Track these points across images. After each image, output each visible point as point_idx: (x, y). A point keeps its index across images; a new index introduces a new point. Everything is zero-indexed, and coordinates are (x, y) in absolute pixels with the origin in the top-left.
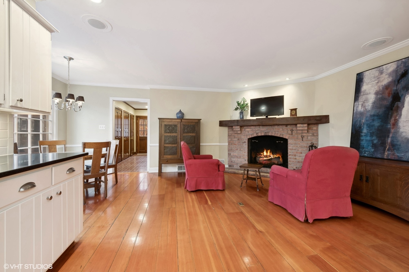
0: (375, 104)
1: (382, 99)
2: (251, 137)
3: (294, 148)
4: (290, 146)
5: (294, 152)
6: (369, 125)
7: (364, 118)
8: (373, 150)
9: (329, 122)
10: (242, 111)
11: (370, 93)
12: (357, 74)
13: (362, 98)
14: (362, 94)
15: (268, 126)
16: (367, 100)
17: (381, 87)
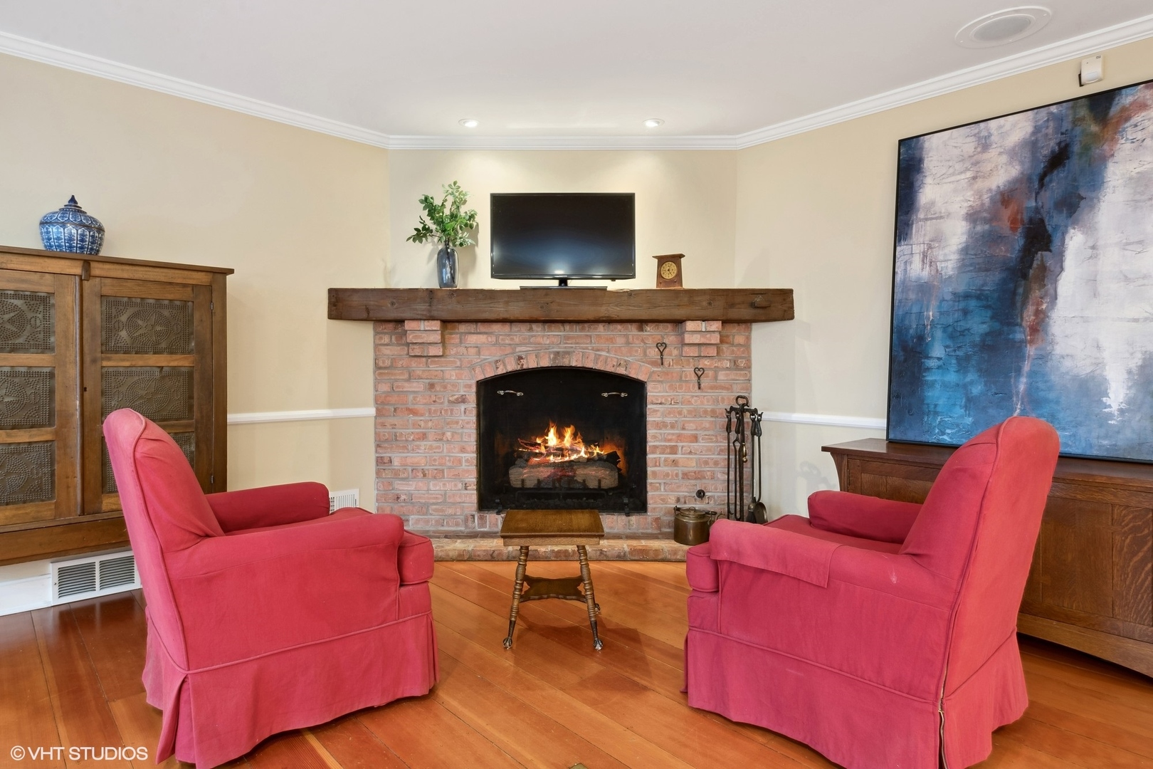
0: (967, 254)
1: (992, 238)
2: (490, 373)
3: (668, 420)
4: (656, 411)
5: (669, 434)
6: (950, 329)
7: (934, 303)
8: (969, 420)
9: (792, 318)
10: (447, 244)
11: (949, 215)
12: (899, 141)
13: (921, 232)
14: (921, 215)
15: (567, 327)
16: (938, 239)
17: (986, 196)
